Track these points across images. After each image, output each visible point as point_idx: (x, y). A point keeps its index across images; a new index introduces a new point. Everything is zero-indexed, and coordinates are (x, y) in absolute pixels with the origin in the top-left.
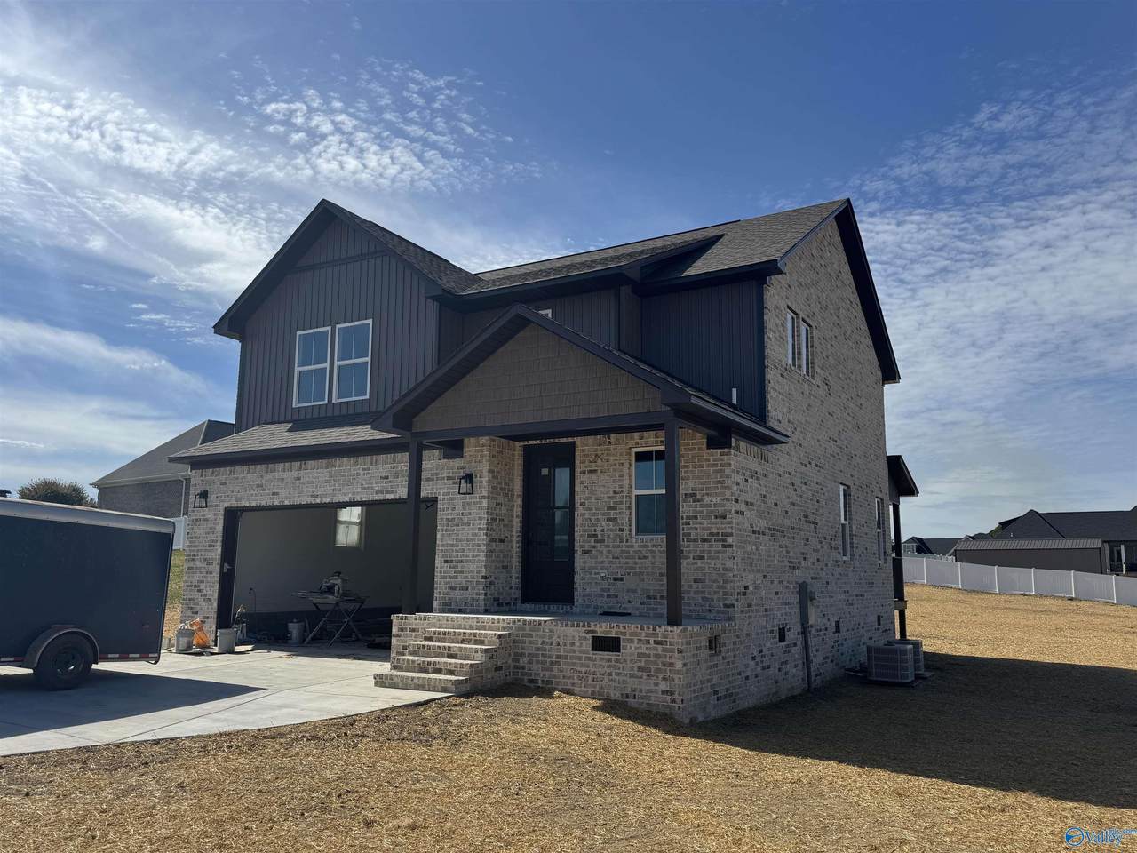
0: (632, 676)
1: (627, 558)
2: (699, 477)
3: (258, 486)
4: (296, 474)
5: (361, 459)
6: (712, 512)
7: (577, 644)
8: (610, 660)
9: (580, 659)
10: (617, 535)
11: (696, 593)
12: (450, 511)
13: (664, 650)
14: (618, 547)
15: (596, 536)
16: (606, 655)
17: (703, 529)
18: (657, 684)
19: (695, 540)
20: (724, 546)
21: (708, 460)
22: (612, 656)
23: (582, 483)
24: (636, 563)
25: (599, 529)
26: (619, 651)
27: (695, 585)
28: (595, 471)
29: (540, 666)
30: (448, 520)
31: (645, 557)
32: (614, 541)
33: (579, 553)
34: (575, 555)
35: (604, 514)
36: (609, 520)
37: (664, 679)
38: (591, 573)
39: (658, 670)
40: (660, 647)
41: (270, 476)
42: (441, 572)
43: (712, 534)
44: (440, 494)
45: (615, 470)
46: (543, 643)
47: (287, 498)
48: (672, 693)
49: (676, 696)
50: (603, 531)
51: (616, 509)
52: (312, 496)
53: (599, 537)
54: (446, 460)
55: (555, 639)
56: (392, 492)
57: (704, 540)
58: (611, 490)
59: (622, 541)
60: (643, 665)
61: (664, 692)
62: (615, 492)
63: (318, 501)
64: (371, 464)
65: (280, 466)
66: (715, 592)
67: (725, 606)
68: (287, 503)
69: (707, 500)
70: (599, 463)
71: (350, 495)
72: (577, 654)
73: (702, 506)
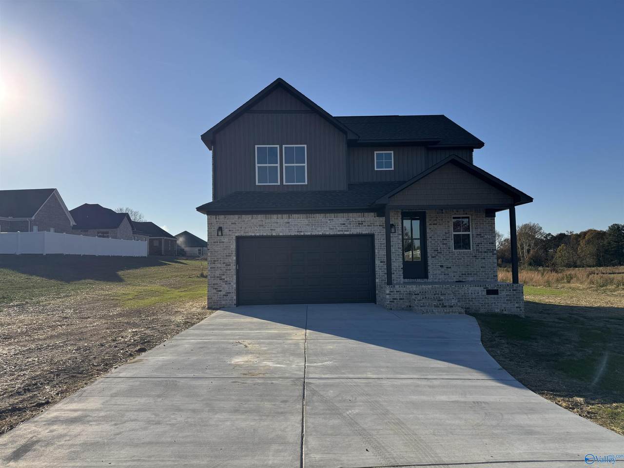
0: (504, 303)
1: (452, 259)
2: (482, 228)
3: (260, 226)
4: (286, 220)
5: (328, 215)
6: (488, 241)
7: (480, 293)
8: (495, 298)
9: (482, 298)
10: (447, 250)
11: (482, 272)
12: (382, 240)
13: (516, 293)
14: (448, 255)
15: (438, 250)
16: (493, 296)
17: (485, 248)
18: (514, 305)
19: (481, 252)
20: (493, 254)
21: (486, 221)
22: (496, 296)
23: (430, 229)
24: (456, 261)
25: (439, 248)
26: (498, 294)
27: (482, 269)
28: (437, 224)
29: (464, 302)
30: (381, 244)
31: (460, 259)
32: (446, 252)
33: (430, 258)
34: (428, 258)
35: (441, 242)
36: (443, 244)
37: (517, 303)
38: (436, 265)
39: (514, 300)
40: (515, 292)
41: (267, 221)
42: (379, 267)
43: (488, 250)
44: (376, 232)
45: (446, 224)
46: (464, 293)
47: (281, 232)
48: (520, 308)
49: (522, 308)
50: (441, 248)
51: (446, 240)
52: (298, 232)
53: (439, 251)
54: (378, 218)
55: (470, 292)
56: (348, 231)
57: (486, 252)
58: (444, 232)
59: (450, 253)
60: (508, 298)
61: (517, 307)
62: (446, 233)
63: (302, 234)
64: (334, 217)
65: (275, 216)
66: (490, 271)
67: (494, 276)
68: (281, 234)
69: (486, 236)
70: (438, 221)
71: (323, 232)
72: (480, 297)
73: (484, 239)
